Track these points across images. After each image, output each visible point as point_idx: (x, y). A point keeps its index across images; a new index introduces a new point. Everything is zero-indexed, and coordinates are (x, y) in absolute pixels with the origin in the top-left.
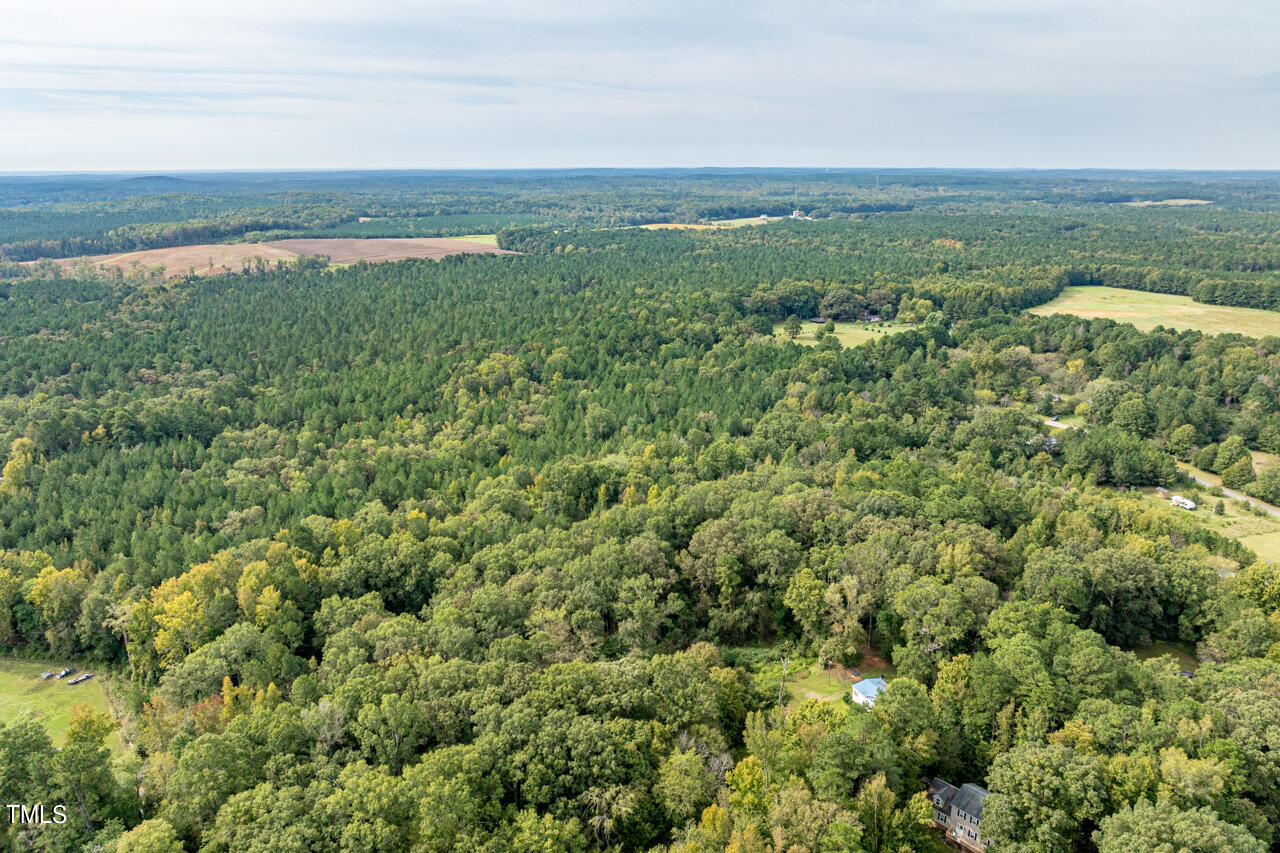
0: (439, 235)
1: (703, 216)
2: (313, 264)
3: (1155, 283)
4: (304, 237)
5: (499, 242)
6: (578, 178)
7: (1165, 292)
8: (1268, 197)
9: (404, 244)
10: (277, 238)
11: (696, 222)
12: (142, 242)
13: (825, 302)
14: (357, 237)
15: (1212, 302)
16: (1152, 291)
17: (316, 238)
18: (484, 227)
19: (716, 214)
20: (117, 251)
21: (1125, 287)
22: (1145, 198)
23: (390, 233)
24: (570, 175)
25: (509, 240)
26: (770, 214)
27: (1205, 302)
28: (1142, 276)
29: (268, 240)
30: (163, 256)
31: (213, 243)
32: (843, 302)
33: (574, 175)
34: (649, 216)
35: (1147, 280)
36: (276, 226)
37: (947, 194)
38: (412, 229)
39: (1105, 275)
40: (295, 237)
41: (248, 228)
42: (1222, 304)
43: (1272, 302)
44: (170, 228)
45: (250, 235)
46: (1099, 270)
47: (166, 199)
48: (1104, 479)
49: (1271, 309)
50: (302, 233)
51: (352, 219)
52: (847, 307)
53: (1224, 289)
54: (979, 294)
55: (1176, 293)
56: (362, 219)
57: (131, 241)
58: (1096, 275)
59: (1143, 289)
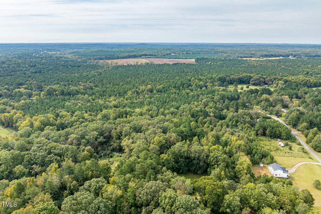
0: (186, 59)
4: (154, 58)
5: (195, 60)
9: (173, 60)
10: (148, 58)
11: (259, 58)
12: (120, 57)
13: (252, 80)
17: (157, 58)
19: (266, 56)
20: (115, 59)
23: (174, 58)
25: (197, 60)
29: (146, 58)
30: (122, 60)
31: (134, 58)
32: (256, 80)
36: (150, 55)
38: (181, 57)
41: (143, 55)
44: (127, 54)
45: (142, 57)
47: (135, 48)
48: (262, 134)
51: (170, 54)
52: (257, 82)
56: (172, 54)
57: (118, 57)
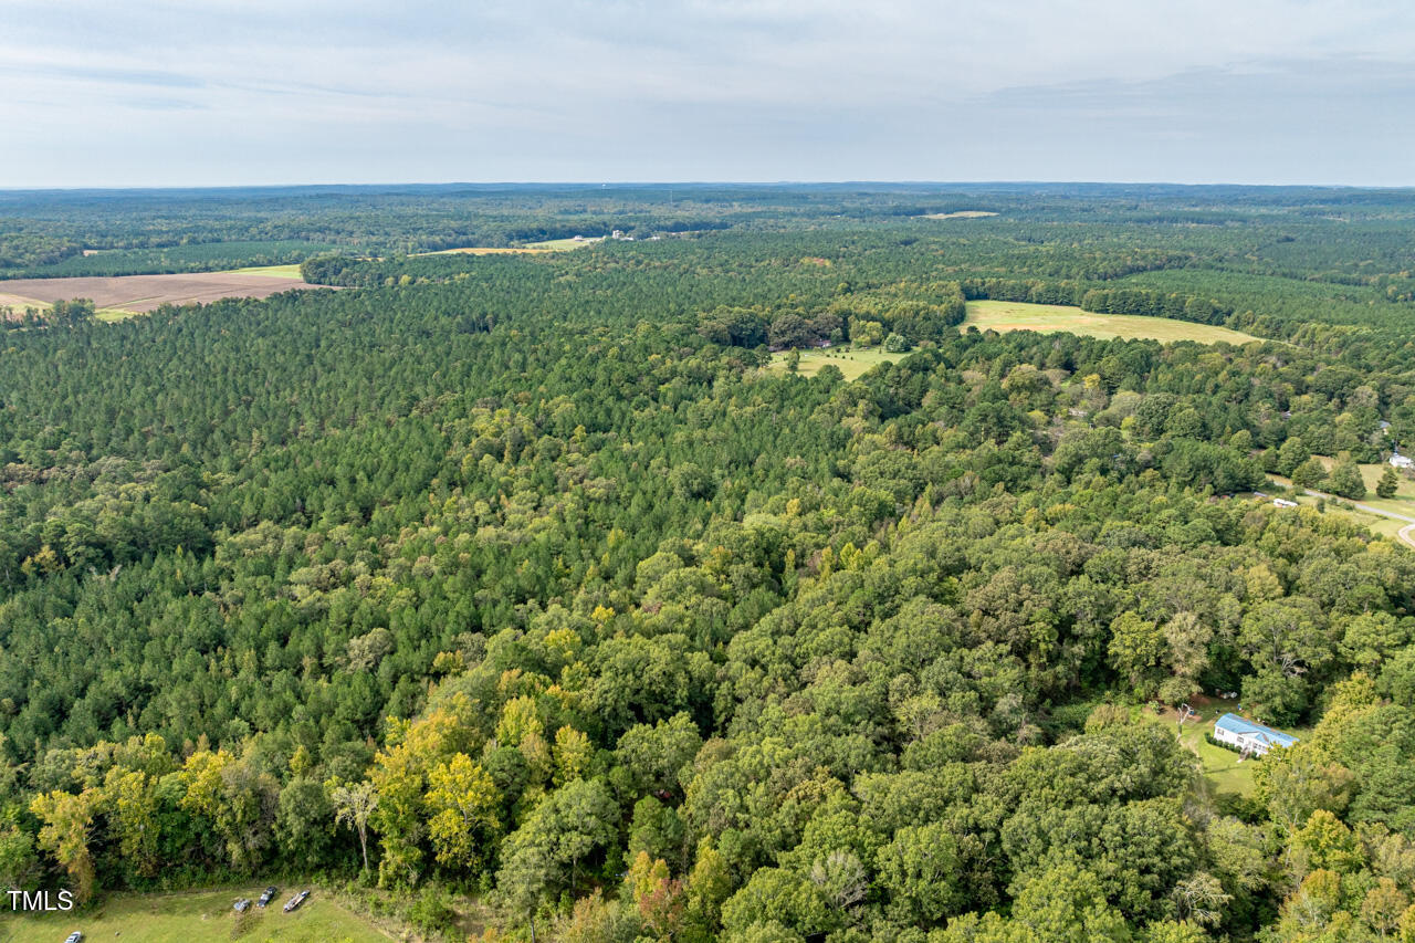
0: (208, 269)
1: (512, 239)
2: (79, 312)
3: (1041, 295)
4: (27, 277)
5: (304, 275)
6: (318, 196)
7: (1051, 303)
8: (1043, 209)
11: (507, 246)
13: (775, 329)
14: (99, 275)
15: (1105, 311)
16: (1038, 302)
17: (44, 277)
18: (260, 257)
19: (526, 236)
21: (1011, 300)
22: (937, 210)
24: (308, 193)
26: (586, 235)
27: (1097, 312)
28: (1028, 289)
32: (796, 328)
33: (313, 193)
34: (449, 239)
35: (1033, 291)
37: (744, 210)
38: (165, 263)
39: (990, 288)
40: (14, 277)
42: (1114, 313)
43: (1159, 309)
46: (983, 284)
49: (1159, 315)
50: (23, 272)
51: (72, 252)
52: (800, 333)
53: (1115, 298)
54: (917, 313)
55: (1061, 304)
56: (87, 253)
58: (981, 289)
59: (1030, 302)
